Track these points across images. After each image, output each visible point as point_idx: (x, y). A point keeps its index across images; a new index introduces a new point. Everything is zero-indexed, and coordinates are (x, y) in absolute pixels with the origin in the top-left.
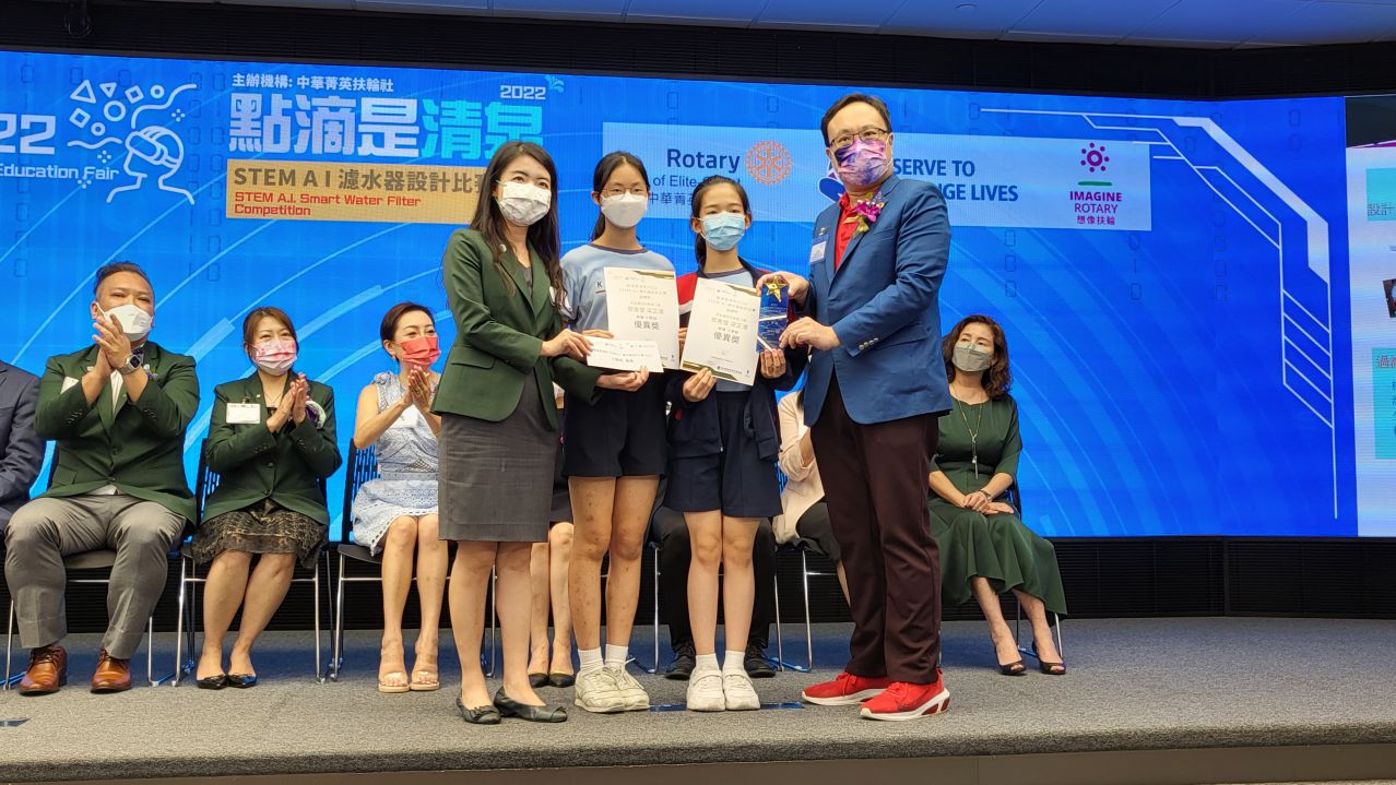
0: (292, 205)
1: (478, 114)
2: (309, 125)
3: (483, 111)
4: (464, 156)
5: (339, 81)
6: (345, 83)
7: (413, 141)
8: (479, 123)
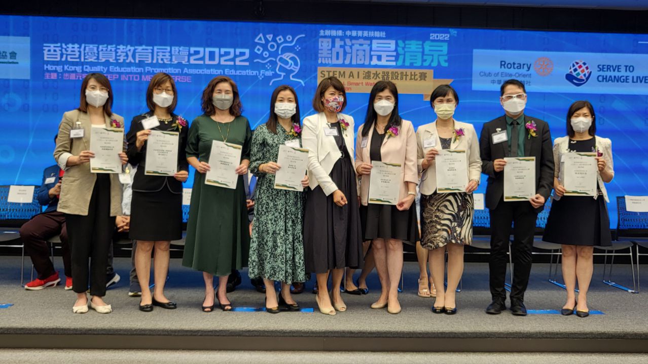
1: (421, 46)
2: (350, 52)
3: (423, 45)
4: (415, 65)
5: (363, 33)
6: (366, 34)
7: (393, 58)
8: (421, 50)
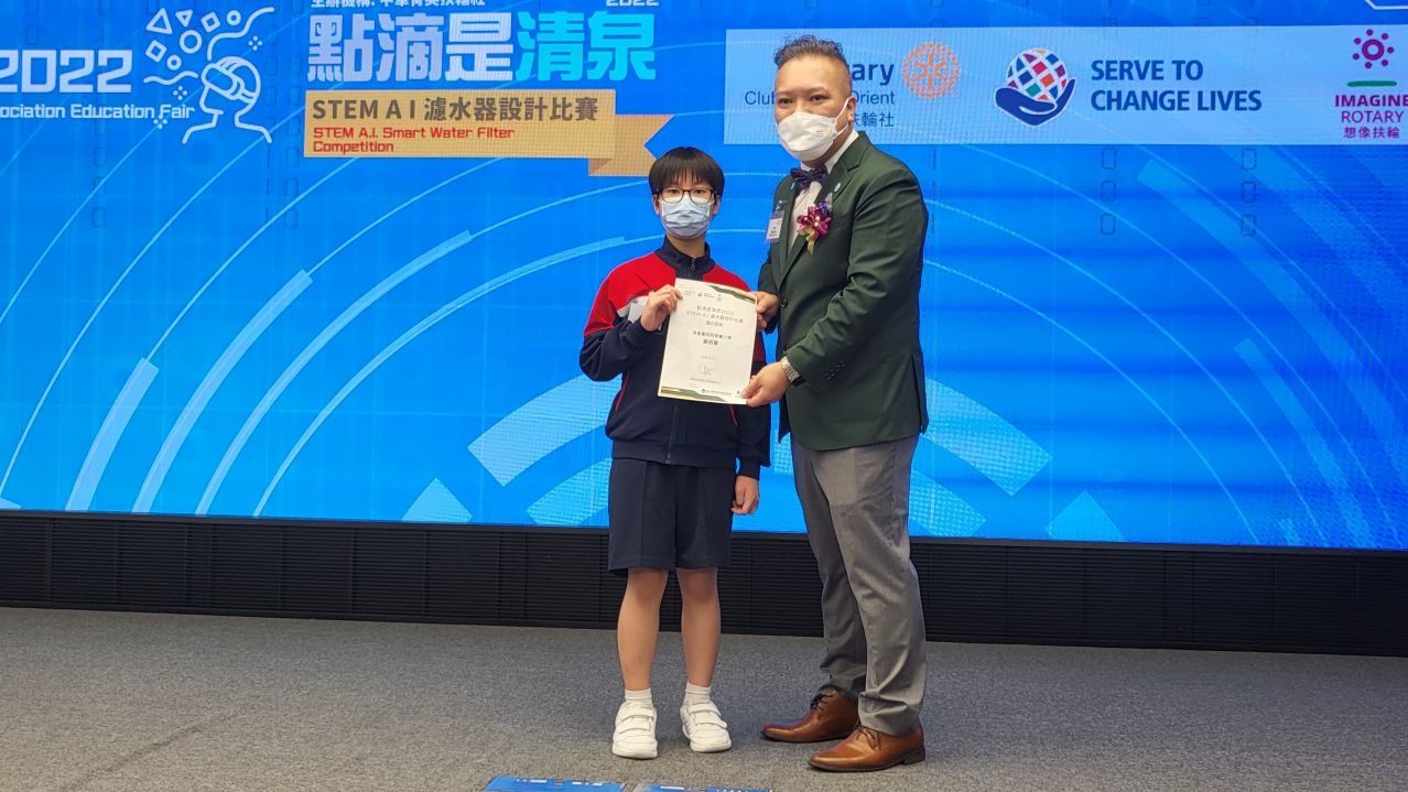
0: (373, 140)
1: (580, 27)
3: (585, 22)
4: (564, 77)
7: (506, 62)
8: (581, 37)
